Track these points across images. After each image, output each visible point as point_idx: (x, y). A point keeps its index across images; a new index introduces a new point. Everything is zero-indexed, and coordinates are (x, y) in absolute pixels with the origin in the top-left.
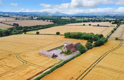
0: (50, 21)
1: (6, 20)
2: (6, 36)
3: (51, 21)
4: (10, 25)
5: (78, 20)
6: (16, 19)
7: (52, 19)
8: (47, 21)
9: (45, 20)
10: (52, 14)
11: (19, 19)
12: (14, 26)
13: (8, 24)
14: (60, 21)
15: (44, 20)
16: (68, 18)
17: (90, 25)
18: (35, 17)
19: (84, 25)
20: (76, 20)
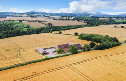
0: (84, 22)
1: (45, 20)
2: (36, 34)
3: (86, 21)
4: (46, 24)
5: (117, 21)
6: (54, 19)
7: (87, 20)
8: (82, 22)
9: (80, 21)
10: (92, 15)
11: (56, 19)
12: (48, 25)
13: (44, 24)
14: (94, 22)
15: (78, 21)
16: (107, 19)
17: (122, 27)
18: (72, 18)
19: (116, 27)
20: (115, 21)
